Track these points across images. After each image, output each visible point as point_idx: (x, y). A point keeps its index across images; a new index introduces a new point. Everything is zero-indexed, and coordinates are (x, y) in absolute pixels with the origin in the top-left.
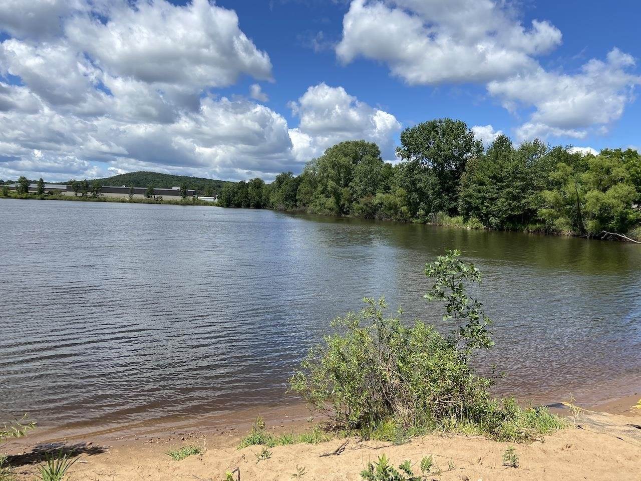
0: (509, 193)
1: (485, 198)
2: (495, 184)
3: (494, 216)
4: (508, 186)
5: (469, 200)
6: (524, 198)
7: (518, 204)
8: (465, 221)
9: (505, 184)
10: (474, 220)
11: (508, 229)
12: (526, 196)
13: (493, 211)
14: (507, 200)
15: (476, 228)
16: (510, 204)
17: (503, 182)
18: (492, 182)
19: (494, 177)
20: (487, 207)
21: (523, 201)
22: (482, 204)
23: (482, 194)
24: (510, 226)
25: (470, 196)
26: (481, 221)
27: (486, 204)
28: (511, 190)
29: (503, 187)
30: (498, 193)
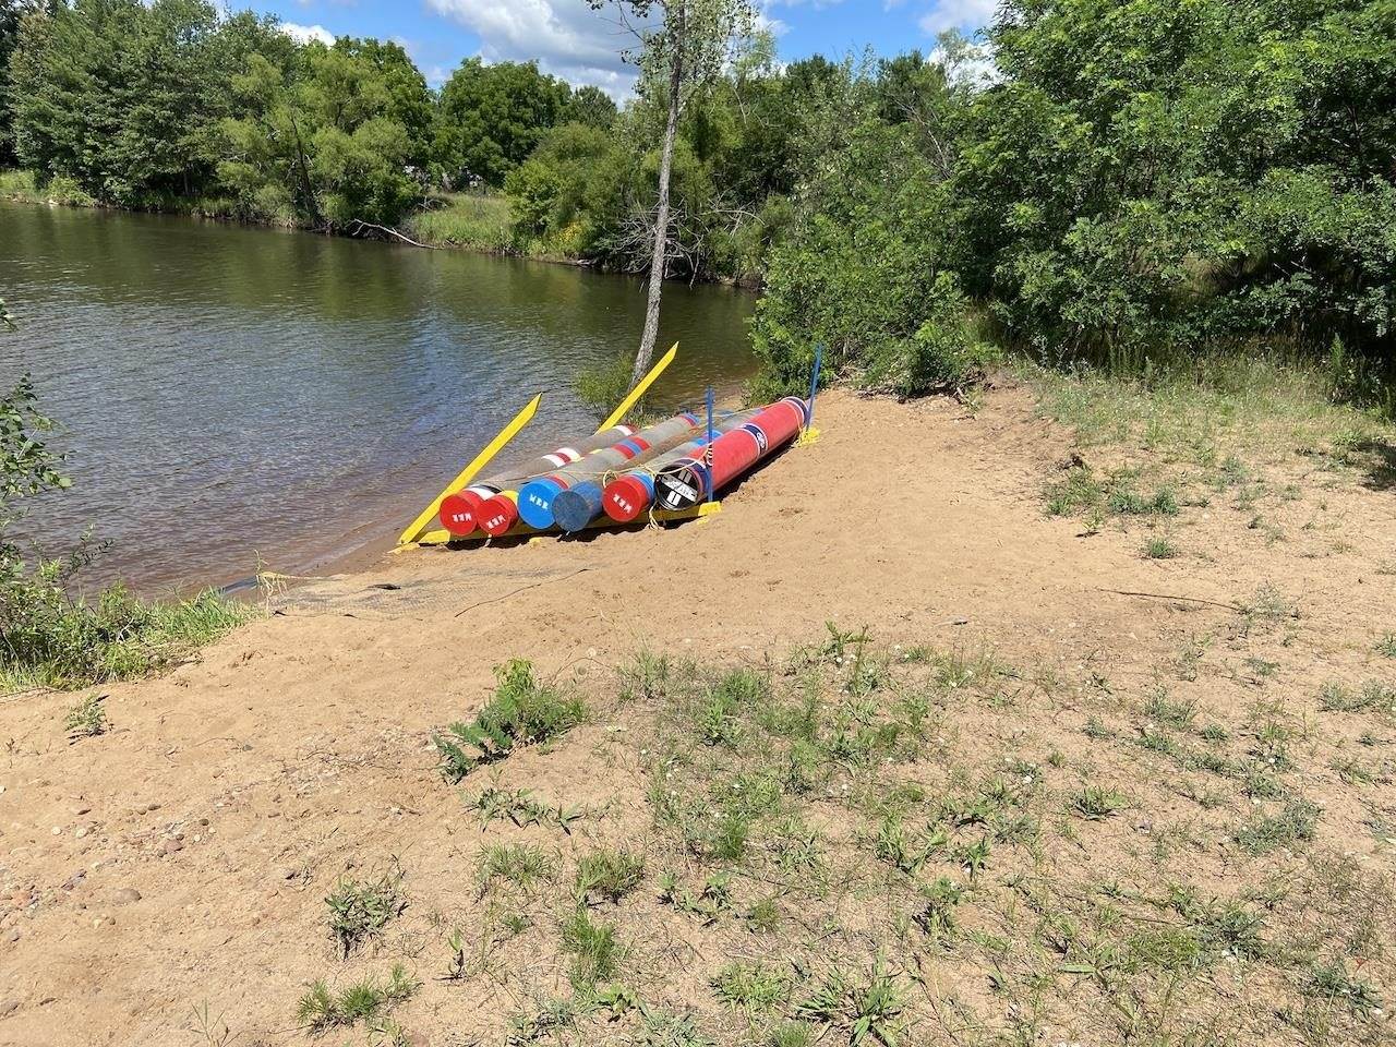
0: (144, 118)
1: (85, 126)
2: (106, 90)
3: (114, 173)
4: (139, 99)
5: (43, 128)
6: (183, 132)
7: (172, 146)
8: (41, 183)
9: (130, 93)
10: (64, 182)
11: (154, 209)
12: (187, 127)
13: (111, 162)
14: (142, 135)
15: (74, 205)
16: (150, 147)
17: (126, 88)
18: (99, 86)
19: (101, 72)
20: (95, 149)
21: (182, 141)
22: (80, 140)
23: (76, 114)
24: (159, 201)
25: (45, 118)
26: (84, 186)
27: (90, 142)
28: (149, 109)
29: (128, 100)
30: (116, 115)
